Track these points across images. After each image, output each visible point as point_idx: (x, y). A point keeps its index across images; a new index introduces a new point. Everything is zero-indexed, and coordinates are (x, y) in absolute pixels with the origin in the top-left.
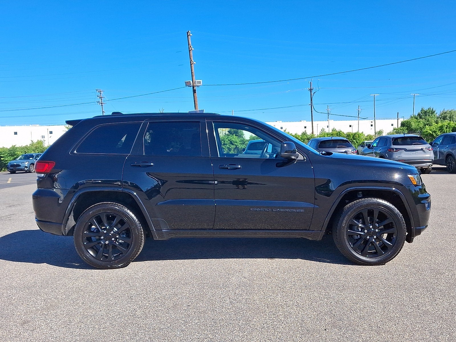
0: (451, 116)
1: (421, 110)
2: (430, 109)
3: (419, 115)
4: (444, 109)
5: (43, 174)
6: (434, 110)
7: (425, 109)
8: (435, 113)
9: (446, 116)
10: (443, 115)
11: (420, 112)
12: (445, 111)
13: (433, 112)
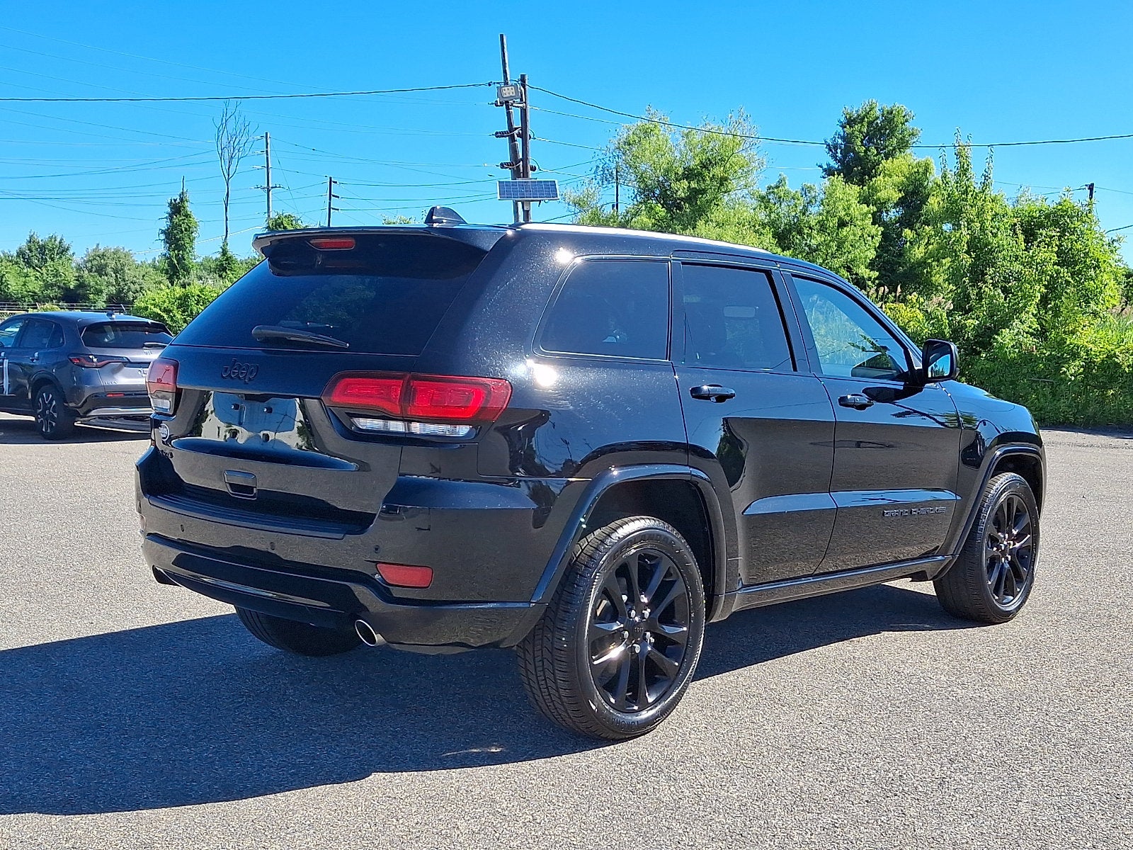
0: (119, 265)
1: (29, 239)
2: (53, 240)
3: (21, 253)
4: (98, 244)
5: (464, 427)
6: (66, 244)
7: (42, 238)
8: (70, 252)
9: (106, 265)
10: (95, 262)
11: (24, 244)
12: (102, 251)
13: (63, 251)
